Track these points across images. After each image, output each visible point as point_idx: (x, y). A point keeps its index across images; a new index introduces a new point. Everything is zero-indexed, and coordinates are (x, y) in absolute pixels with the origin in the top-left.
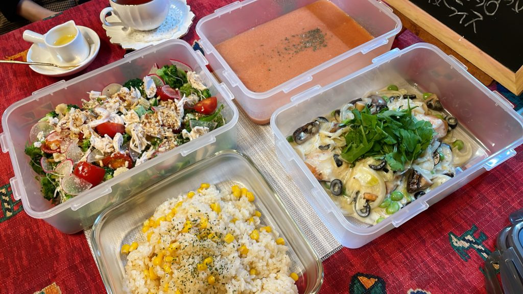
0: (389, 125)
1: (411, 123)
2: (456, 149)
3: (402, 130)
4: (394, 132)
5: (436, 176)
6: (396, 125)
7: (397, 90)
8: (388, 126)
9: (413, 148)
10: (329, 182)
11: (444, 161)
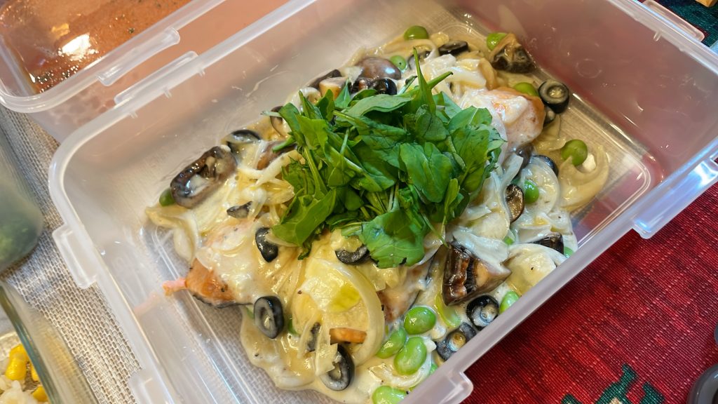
0: (366, 138)
1: (431, 122)
2: (567, 166)
3: (404, 147)
4: (384, 156)
5: (515, 252)
6: (388, 135)
7: (427, 36)
8: (362, 144)
9: (442, 192)
10: (250, 304)
11: (540, 202)
